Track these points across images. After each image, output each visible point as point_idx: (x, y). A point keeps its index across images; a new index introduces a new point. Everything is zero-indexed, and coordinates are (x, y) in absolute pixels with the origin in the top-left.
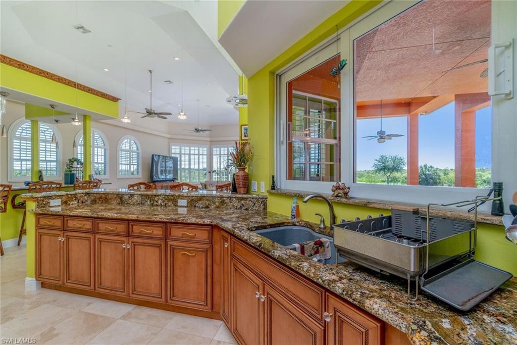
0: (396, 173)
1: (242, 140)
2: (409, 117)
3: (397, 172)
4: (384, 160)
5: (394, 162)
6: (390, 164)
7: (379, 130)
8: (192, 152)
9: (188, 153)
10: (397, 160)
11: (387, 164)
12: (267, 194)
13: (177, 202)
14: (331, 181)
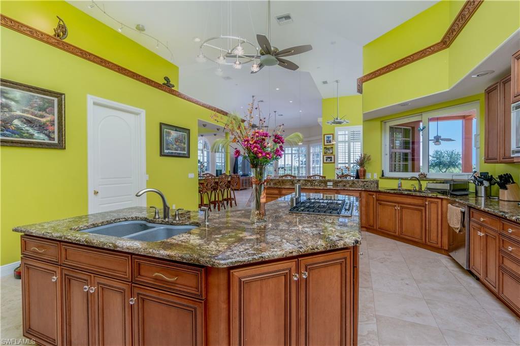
0: (453, 169)
1: (325, 145)
2: (464, 121)
3: (454, 167)
4: (439, 155)
5: (451, 157)
6: (446, 159)
7: (436, 135)
8: (294, 152)
9: (291, 153)
10: (454, 155)
11: (442, 159)
12: (378, 179)
13: (327, 183)
14: (412, 172)
